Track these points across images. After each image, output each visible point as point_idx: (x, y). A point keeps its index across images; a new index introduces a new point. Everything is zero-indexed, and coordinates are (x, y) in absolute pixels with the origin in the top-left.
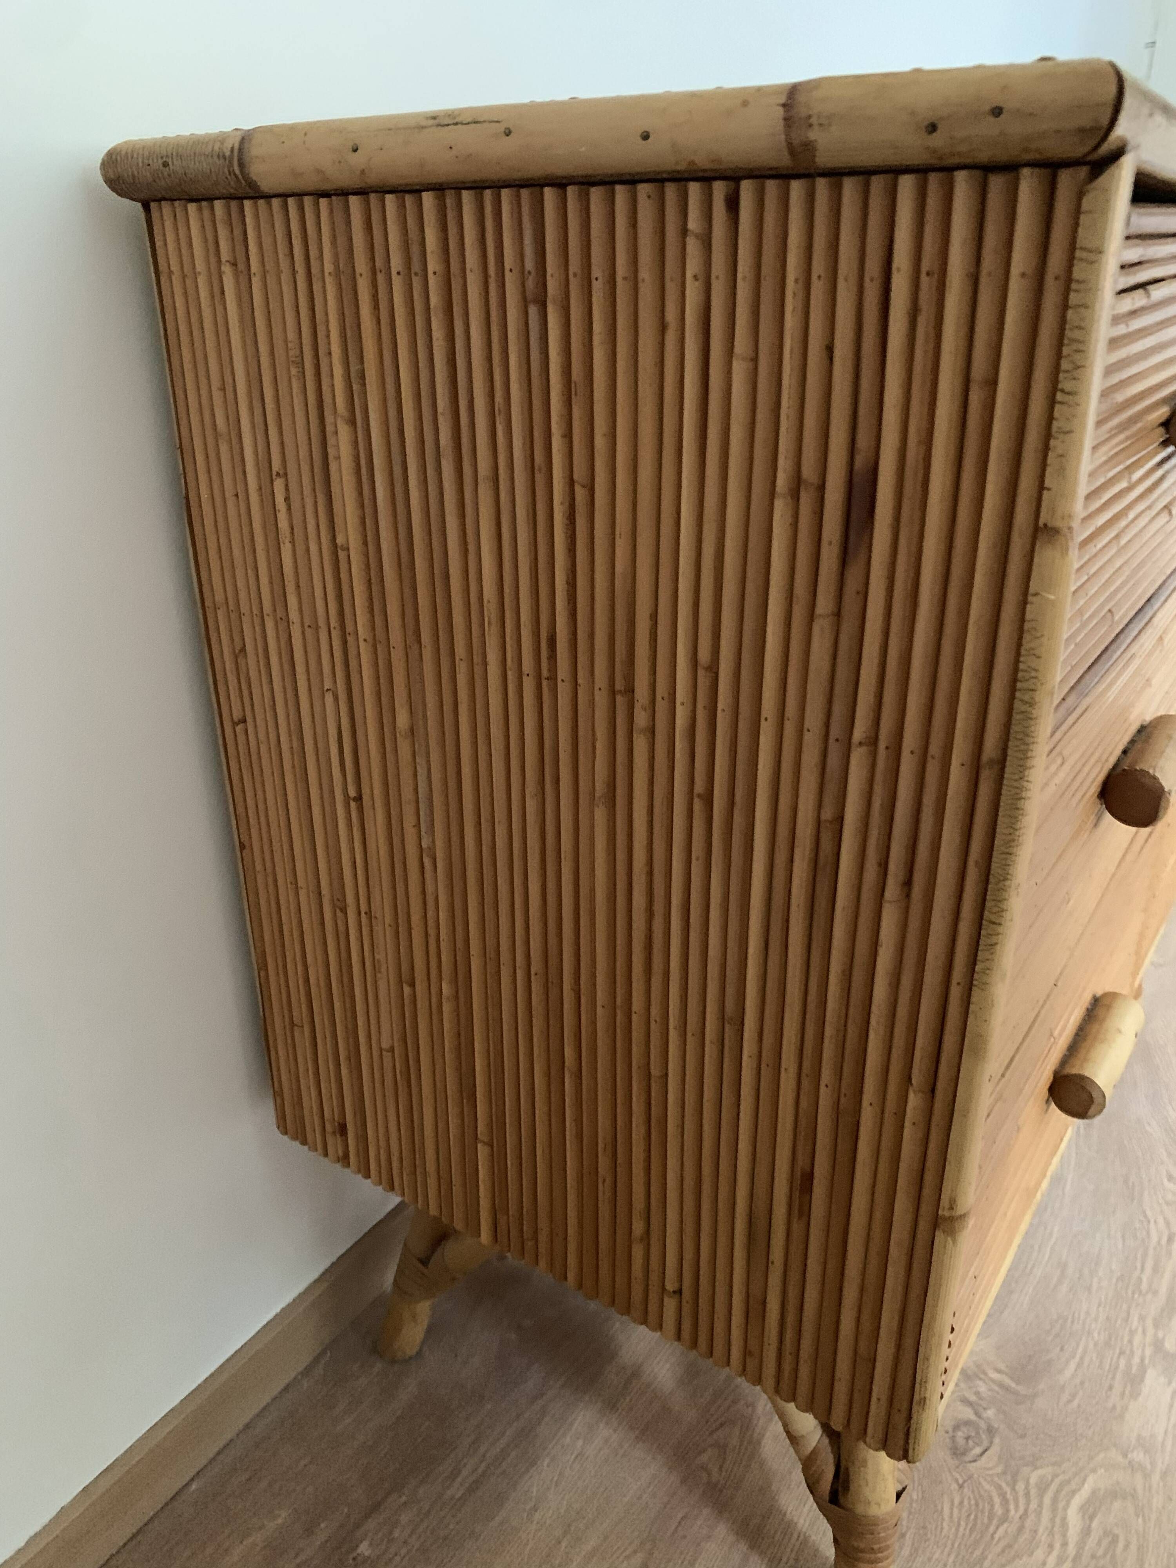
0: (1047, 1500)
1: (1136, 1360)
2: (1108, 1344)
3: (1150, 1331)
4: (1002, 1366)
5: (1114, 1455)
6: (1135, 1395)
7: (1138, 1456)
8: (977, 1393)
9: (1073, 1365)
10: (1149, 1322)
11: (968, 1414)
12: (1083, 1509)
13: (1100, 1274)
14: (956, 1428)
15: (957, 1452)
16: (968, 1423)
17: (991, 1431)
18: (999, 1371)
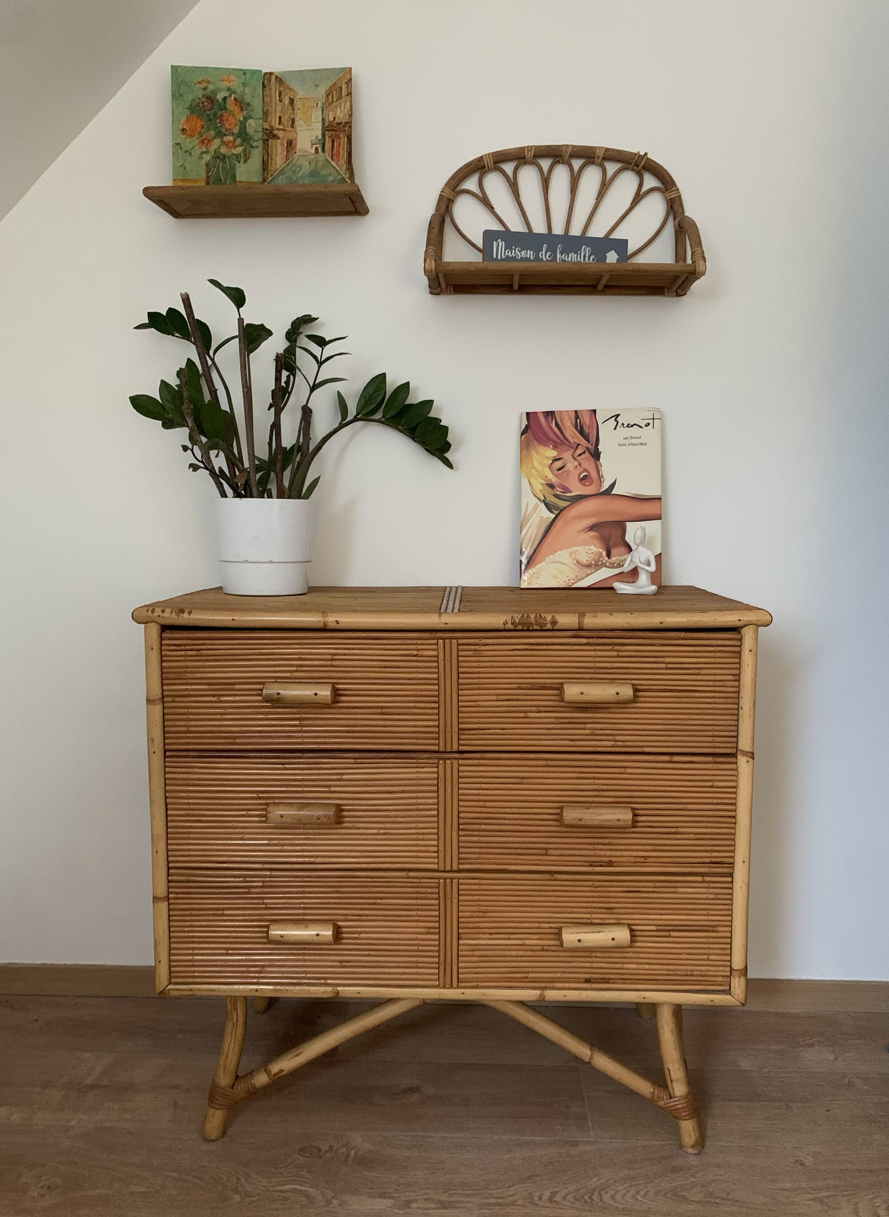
0: (292, 1178)
1: (396, 1195)
2: (399, 1185)
3: (419, 1198)
4: (360, 1153)
5: (329, 1194)
6: (370, 1197)
7: (335, 1202)
8: (338, 1149)
9: (376, 1175)
10: (425, 1196)
11: (324, 1148)
12: (295, 1189)
13: (447, 1176)
14: (315, 1147)
15: (302, 1150)
16: (319, 1150)
17: (320, 1157)
18: (355, 1153)
